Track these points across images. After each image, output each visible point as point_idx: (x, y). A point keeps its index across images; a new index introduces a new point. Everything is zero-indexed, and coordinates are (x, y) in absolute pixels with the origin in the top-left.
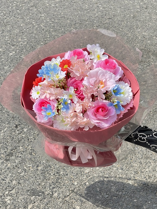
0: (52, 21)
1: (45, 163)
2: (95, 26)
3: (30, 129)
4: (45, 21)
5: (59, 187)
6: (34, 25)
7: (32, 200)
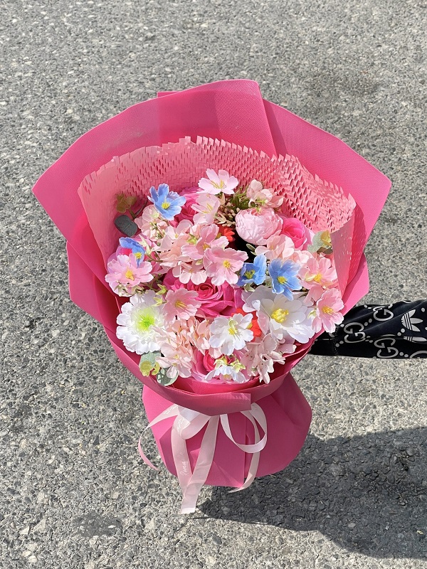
0: (88, 6)
1: (113, 429)
2: (195, 13)
3: (67, 330)
4: (71, 7)
5: (158, 502)
6: (46, 18)
7: (92, 549)
